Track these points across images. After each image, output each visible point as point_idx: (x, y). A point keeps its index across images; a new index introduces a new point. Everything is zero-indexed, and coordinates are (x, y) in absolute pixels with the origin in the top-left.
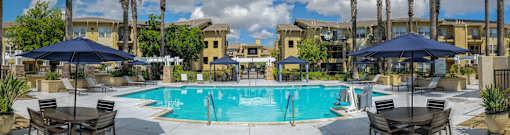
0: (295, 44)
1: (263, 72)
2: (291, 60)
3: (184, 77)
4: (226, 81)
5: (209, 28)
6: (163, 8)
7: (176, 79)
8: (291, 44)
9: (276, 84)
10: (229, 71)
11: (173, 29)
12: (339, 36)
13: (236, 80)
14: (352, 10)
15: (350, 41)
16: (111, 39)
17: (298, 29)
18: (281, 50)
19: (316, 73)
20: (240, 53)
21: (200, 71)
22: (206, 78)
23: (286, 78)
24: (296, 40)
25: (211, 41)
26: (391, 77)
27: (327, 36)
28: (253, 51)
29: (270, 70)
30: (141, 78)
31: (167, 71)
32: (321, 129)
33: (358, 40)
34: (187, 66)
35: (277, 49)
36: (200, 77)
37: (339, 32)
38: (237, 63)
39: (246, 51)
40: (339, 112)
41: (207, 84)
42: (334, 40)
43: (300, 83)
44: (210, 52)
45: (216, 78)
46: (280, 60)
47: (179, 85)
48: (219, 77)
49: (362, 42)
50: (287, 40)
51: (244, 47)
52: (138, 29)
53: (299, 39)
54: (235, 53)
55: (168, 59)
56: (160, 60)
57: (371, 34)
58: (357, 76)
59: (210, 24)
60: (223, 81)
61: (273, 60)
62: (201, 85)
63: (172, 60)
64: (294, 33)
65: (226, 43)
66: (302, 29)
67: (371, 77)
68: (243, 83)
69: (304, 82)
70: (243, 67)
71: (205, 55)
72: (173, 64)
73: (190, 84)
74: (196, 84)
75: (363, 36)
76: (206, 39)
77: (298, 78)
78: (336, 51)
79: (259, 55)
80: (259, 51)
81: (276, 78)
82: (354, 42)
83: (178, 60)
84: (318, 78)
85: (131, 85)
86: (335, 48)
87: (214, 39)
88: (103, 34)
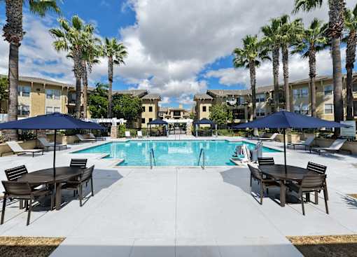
0: (207, 108)
1: (184, 130)
2: (205, 121)
3: (128, 133)
4: (159, 136)
5: (146, 97)
6: (111, 80)
7: (121, 135)
8: (204, 109)
9: (194, 138)
10: (161, 129)
11: (117, 96)
12: (242, 102)
13: (166, 135)
14: (252, 81)
15: (251, 105)
16: (61, 101)
17: (210, 97)
18: (198, 113)
19: (223, 131)
20: (168, 115)
21: (140, 129)
22: (144, 134)
23: (201, 134)
24: (208, 106)
25: (147, 106)
26: (289, 136)
27: (232, 102)
28: (177, 113)
29: (189, 128)
30: (92, 135)
31: (114, 129)
32: (222, 173)
33: (257, 104)
34: (129, 126)
35: (194, 112)
36: (140, 133)
37: (241, 98)
38: (167, 123)
39: (172, 113)
40: (236, 162)
41: (145, 138)
42: (237, 104)
43: (211, 138)
44: (146, 115)
45: (152, 134)
46: (196, 121)
47: (124, 140)
48: (154, 133)
49: (262, 105)
50: (201, 106)
51: (171, 111)
52: (88, 94)
53: (210, 105)
54: (165, 115)
55: (115, 120)
56: (108, 121)
57: (271, 98)
58: (257, 133)
59: (146, 93)
60: (156, 136)
61: (192, 121)
62: (141, 139)
63: (118, 121)
64: (207, 101)
65: (157, 108)
66: (213, 98)
67: (268, 135)
68: (171, 137)
69: (214, 137)
70: (170, 126)
71: (143, 117)
72: (118, 124)
73: (132, 139)
74: (137, 139)
75: (263, 100)
76: (143, 105)
77: (209, 134)
78: (239, 114)
79: (181, 116)
80: (182, 113)
81: (194, 134)
82: (254, 106)
83: (123, 121)
84: (224, 134)
85: (83, 142)
86: (238, 111)
87: (149, 105)
88: (51, 96)
